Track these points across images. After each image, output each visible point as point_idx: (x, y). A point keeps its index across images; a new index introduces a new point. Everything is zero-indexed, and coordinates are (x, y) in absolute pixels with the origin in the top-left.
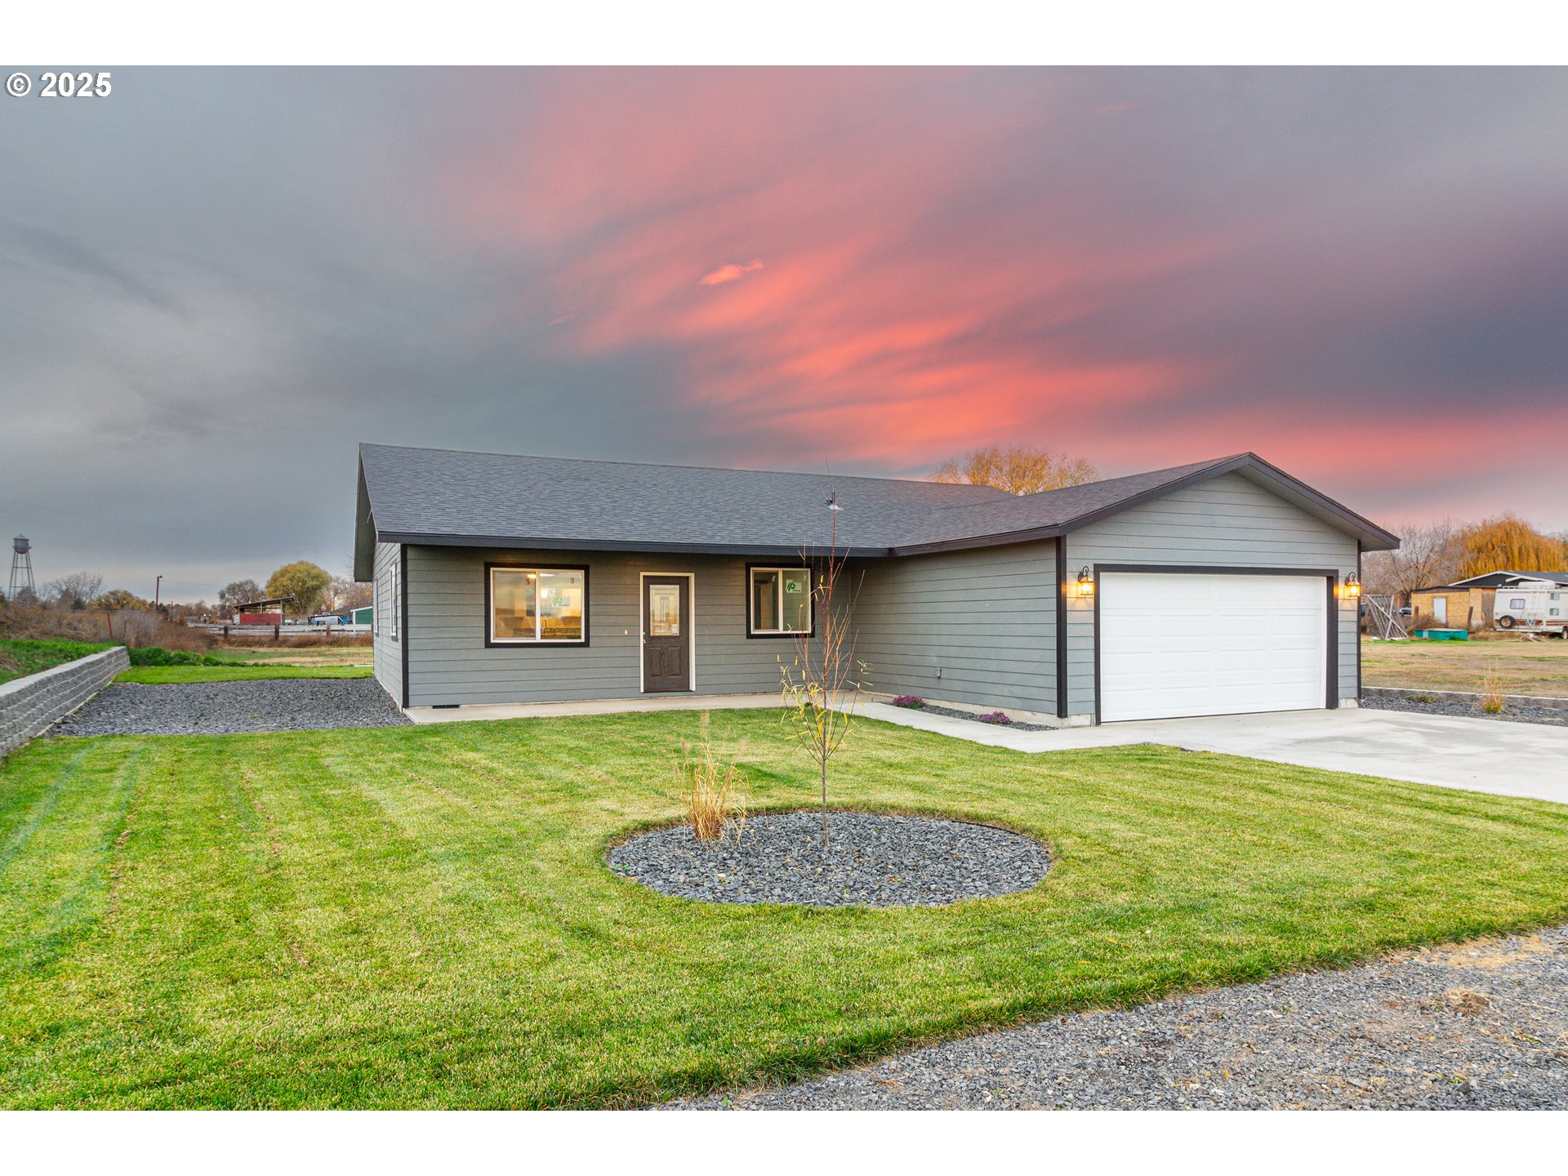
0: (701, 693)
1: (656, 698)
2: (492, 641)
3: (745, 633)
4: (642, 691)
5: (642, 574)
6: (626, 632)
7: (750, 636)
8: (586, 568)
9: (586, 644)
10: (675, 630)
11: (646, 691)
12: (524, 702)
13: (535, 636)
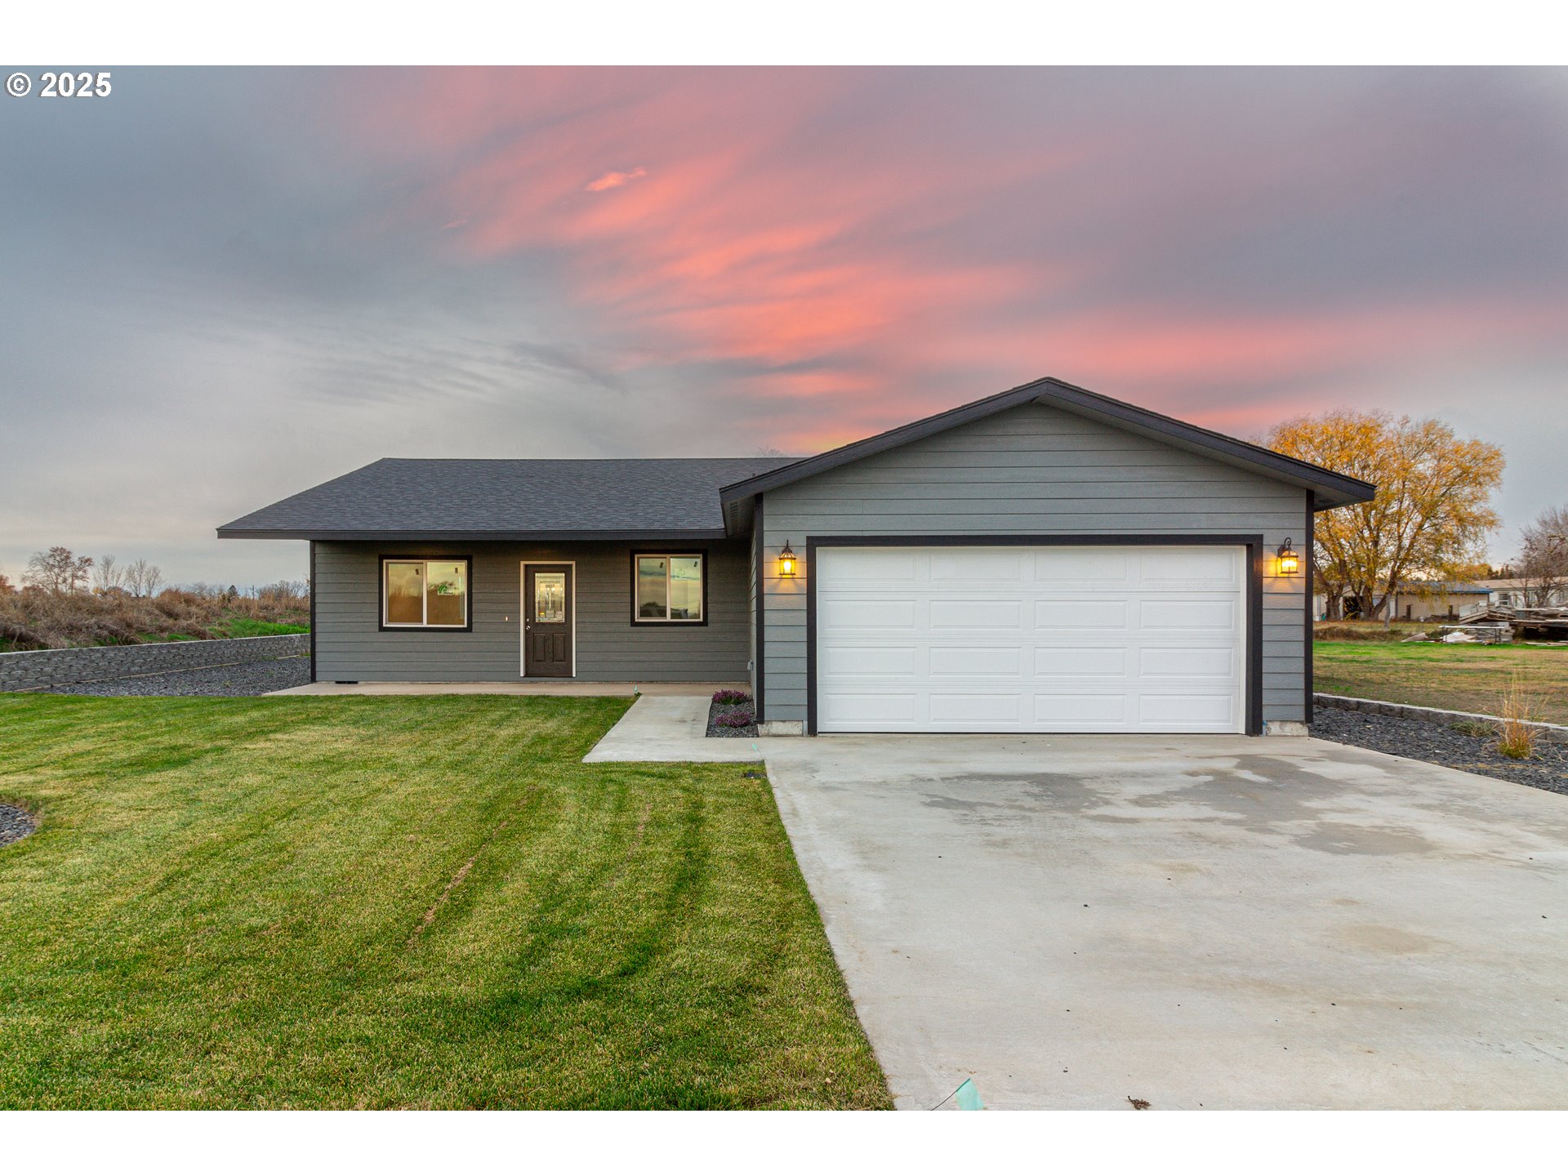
0: (582, 680)
1: (537, 682)
2: (384, 625)
3: (629, 620)
4: (522, 675)
5: (523, 563)
6: (507, 619)
7: (634, 624)
8: (469, 559)
9: (469, 629)
10: (560, 617)
11: (527, 675)
12: (413, 681)
13: (422, 622)
